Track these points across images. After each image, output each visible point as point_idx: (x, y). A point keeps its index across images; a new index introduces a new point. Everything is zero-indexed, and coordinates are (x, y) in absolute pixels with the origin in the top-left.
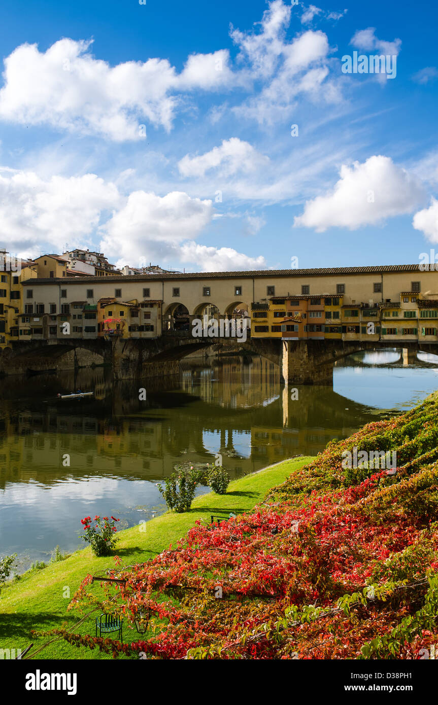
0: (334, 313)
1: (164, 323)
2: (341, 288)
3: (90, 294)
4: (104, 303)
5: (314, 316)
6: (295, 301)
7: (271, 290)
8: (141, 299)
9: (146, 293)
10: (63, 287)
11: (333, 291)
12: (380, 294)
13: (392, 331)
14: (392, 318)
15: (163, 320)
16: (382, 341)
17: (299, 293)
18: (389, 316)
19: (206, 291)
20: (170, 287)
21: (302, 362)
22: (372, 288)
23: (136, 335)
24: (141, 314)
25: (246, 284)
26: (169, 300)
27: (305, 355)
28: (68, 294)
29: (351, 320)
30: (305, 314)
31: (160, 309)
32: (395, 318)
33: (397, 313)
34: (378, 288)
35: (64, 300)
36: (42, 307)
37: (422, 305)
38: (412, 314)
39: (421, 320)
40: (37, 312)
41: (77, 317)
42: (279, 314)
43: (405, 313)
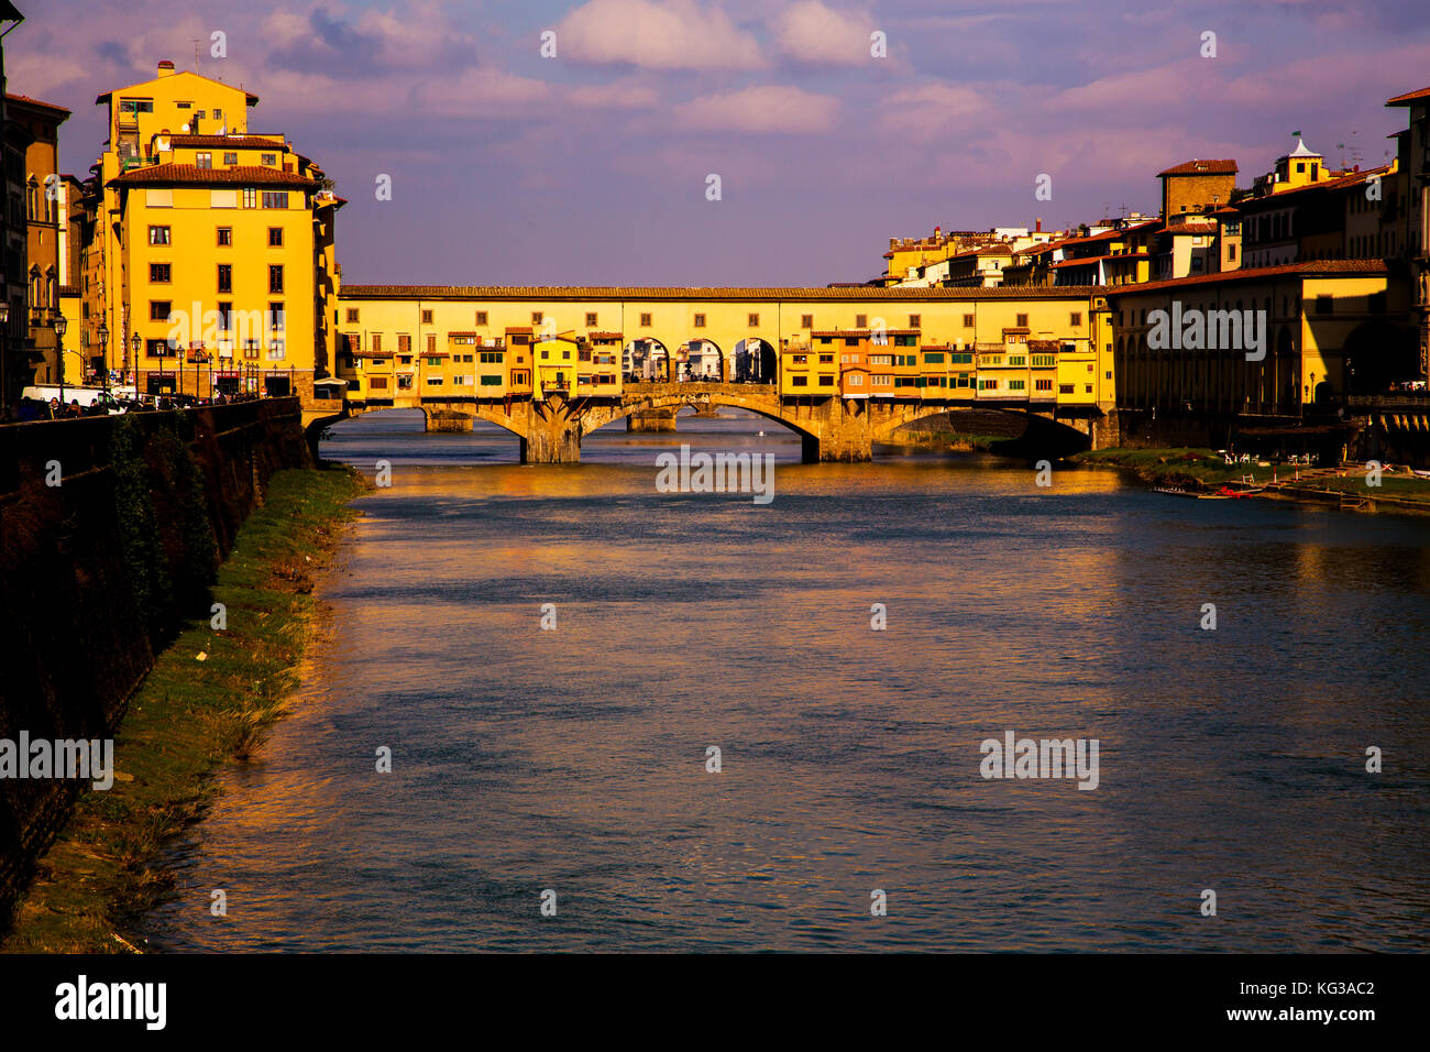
0: (909, 357)
2: (915, 320)
3: (482, 318)
4: (521, 337)
5: (878, 362)
6: (852, 340)
7: (807, 321)
8: (584, 331)
10: (426, 305)
11: (905, 326)
12: (972, 330)
13: (992, 385)
14: (992, 365)
16: (978, 400)
17: (851, 327)
19: (700, 320)
20: (635, 309)
23: (589, 390)
24: (595, 356)
25: (766, 311)
26: (633, 333)
28: (435, 317)
29: (934, 368)
30: (866, 359)
32: (997, 366)
33: (999, 359)
34: (969, 321)
35: (428, 329)
36: (377, 340)
37: (1035, 347)
38: (1021, 360)
39: (1033, 369)
40: (370, 348)
41: (462, 358)
42: (826, 359)
43: (1011, 358)
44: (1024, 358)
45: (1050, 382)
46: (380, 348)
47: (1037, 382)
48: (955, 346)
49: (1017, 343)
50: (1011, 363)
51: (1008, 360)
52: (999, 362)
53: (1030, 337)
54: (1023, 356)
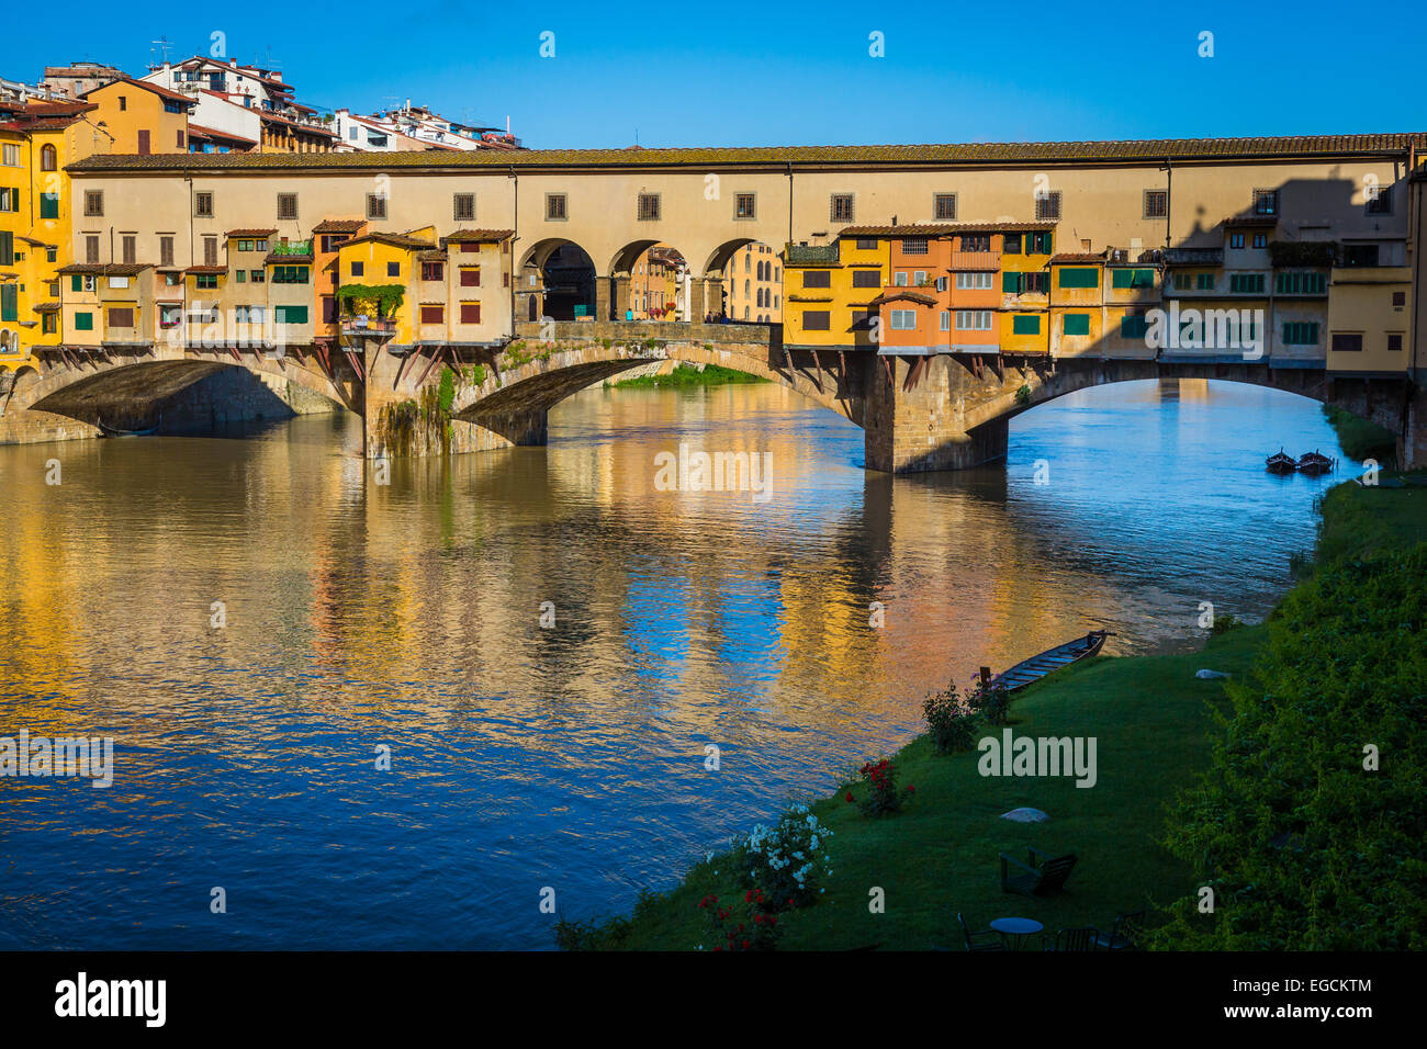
0: (1032, 275)
1: (517, 299)
2: (1049, 205)
3: (288, 206)
4: (335, 236)
5: (969, 285)
6: (916, 239)
7: (843, 207)
8: (448, 226)
9: (465, 206)
10: (201, 184)
11: (1029, 216)
12: (1162, 222)
14: (1195, 292)
15: (516, 289)
16: (1164, 360)
17: (926, 219)
18: (1188, 286)
19: (650, 207)
20: (538, 188)
21: (933, 418)
22: (1140, 206)
23: (434, 334)
24: (452, 271)
25: (768, 187)
26: (534, 228)
27: (943, 397)
28: (218, 205)
29: (1076, 296)
30: (944, 278)
31: (508, 256)
32: (1205, 293)
33: (1210, 278)
34: (1157, 205)
35: (205, 225)
36: (129, 244)
37: (1284, 256)
38: (1255, 282)
39: (1276, 299)
40: (119, 260)
41: (248, 276)
42: (866, 278)
43: (1234, 278)
44: (1261, 278)
45: (1315, 326)
46: (133, 259)
47: (1287, 327)
48: (1124, 254)
49: (1249, 248)
50: (1234, 288)
51: (1228, 283)
52: (1211, 286)
53: (1279, 236)
54: (1260, 273)
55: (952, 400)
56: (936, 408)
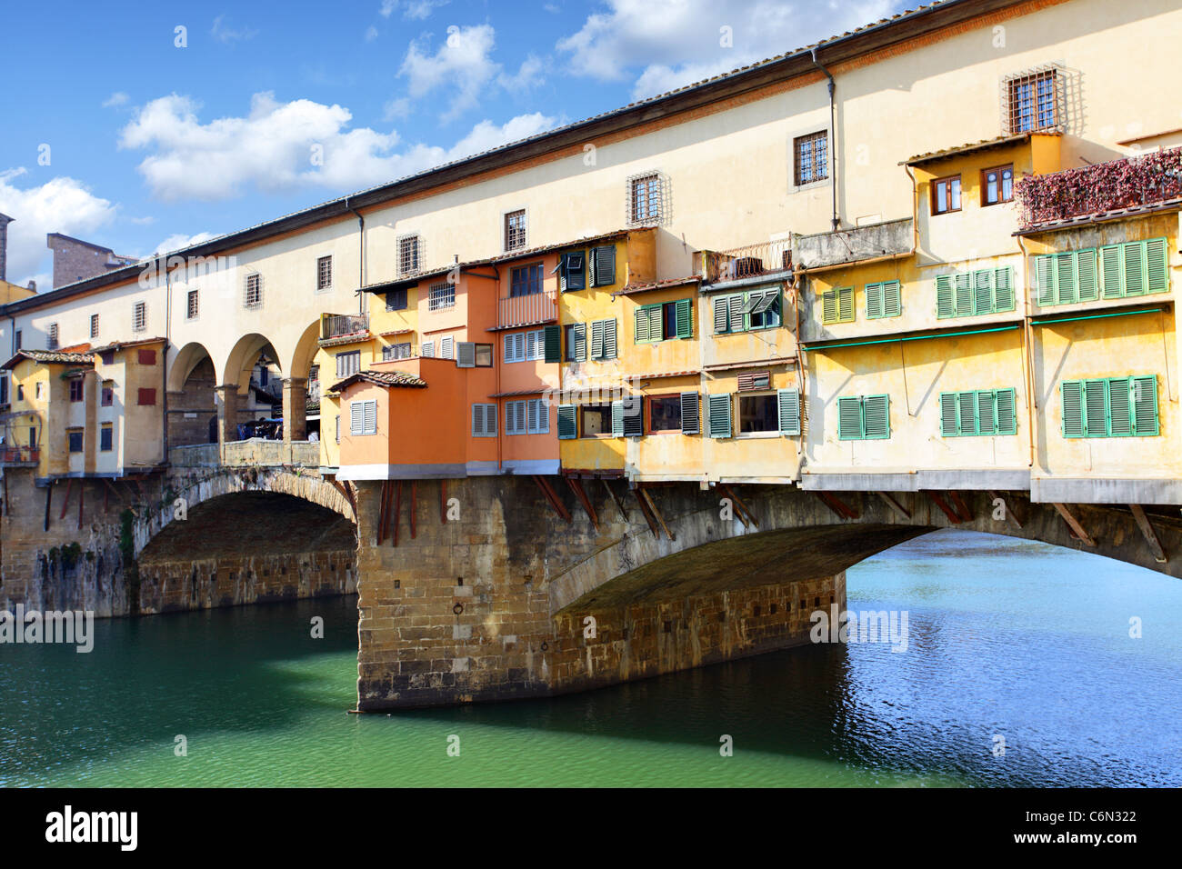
0: (596, 326)
5: (520, 352)
7: (411, 255)
9: (141, 315)
12: (826, 193)
14: (866, 327)
21: (464, 591)
22: (780, 167)
23: (77, 465)
24: (97, 389)
29: (662, 359)
32: (883, 325)
44: (1002, 275)
48: (749, 261)
49: (975, 207)
50: (943, 307)
51: (934, 297)
52: (894, 308)
53: (1051, 159)
54: (1002, 263)
55: (517, 558)
56: (473, 573)
